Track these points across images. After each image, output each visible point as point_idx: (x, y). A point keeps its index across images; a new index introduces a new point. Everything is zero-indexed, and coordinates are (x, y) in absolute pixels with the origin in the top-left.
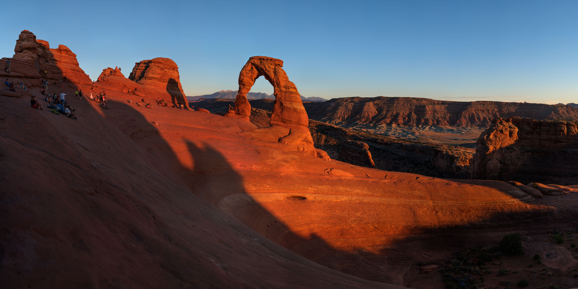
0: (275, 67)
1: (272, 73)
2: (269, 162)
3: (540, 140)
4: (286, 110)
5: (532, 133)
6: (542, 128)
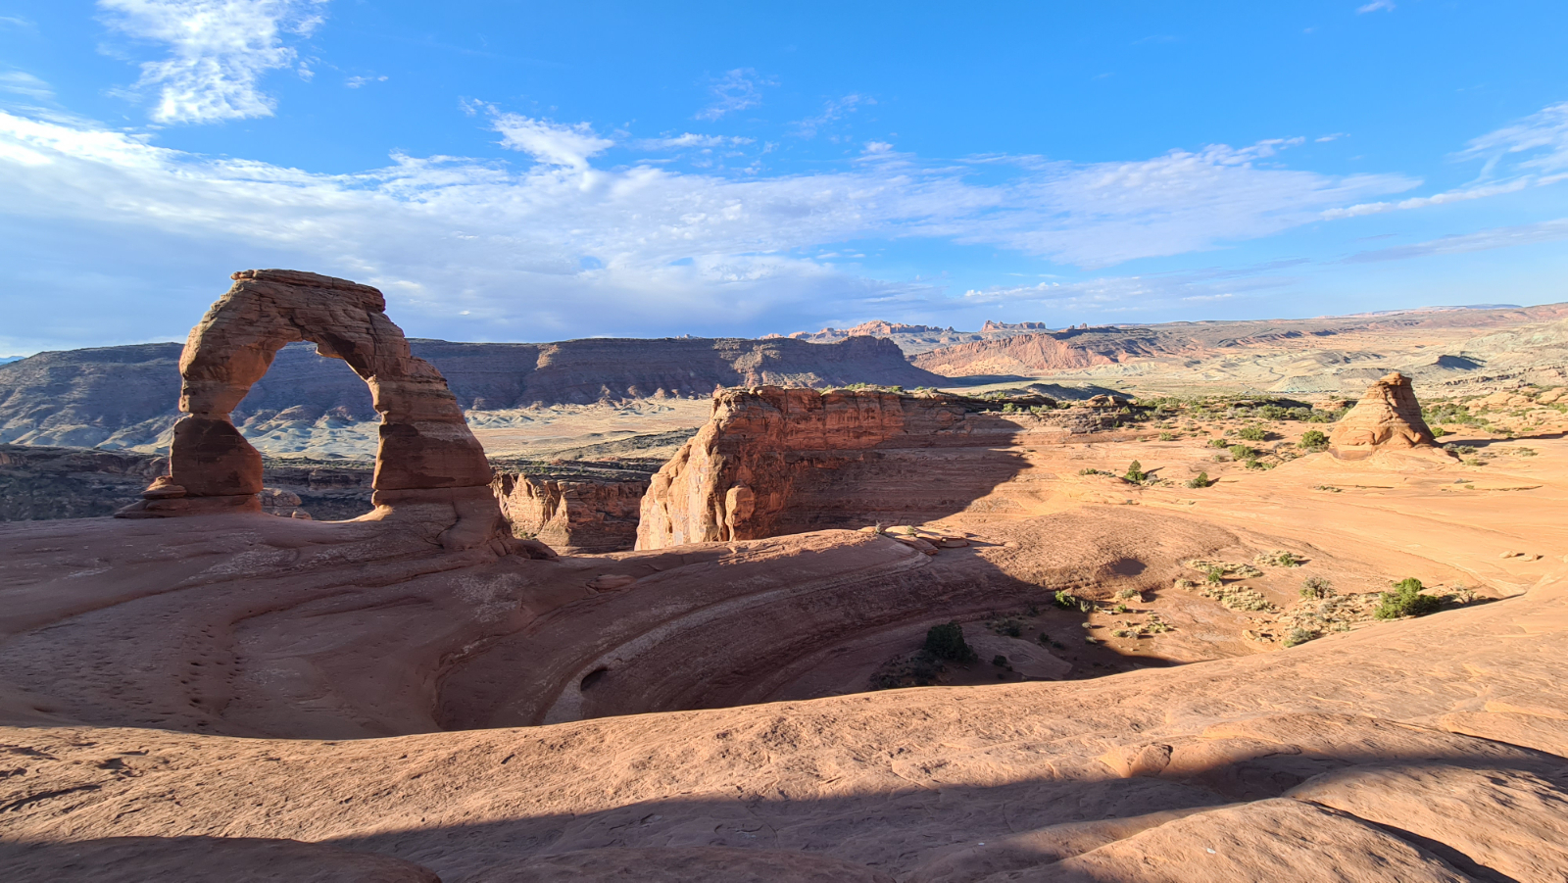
0: (369, 315)
1: (364, 335)
2: (480, 616)
3: (824, 434)
4: (432, 449)
5: (807, 419)
6: (828, 406)
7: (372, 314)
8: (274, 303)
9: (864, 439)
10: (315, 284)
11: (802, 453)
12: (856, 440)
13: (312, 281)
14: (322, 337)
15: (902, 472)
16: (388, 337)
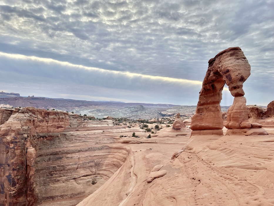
3: (47, 127)
5: (42, 121)
6: (50, 116)
9: (60, 129)
11: (41, 134)
12: (57, 129)
15: (74, 140)
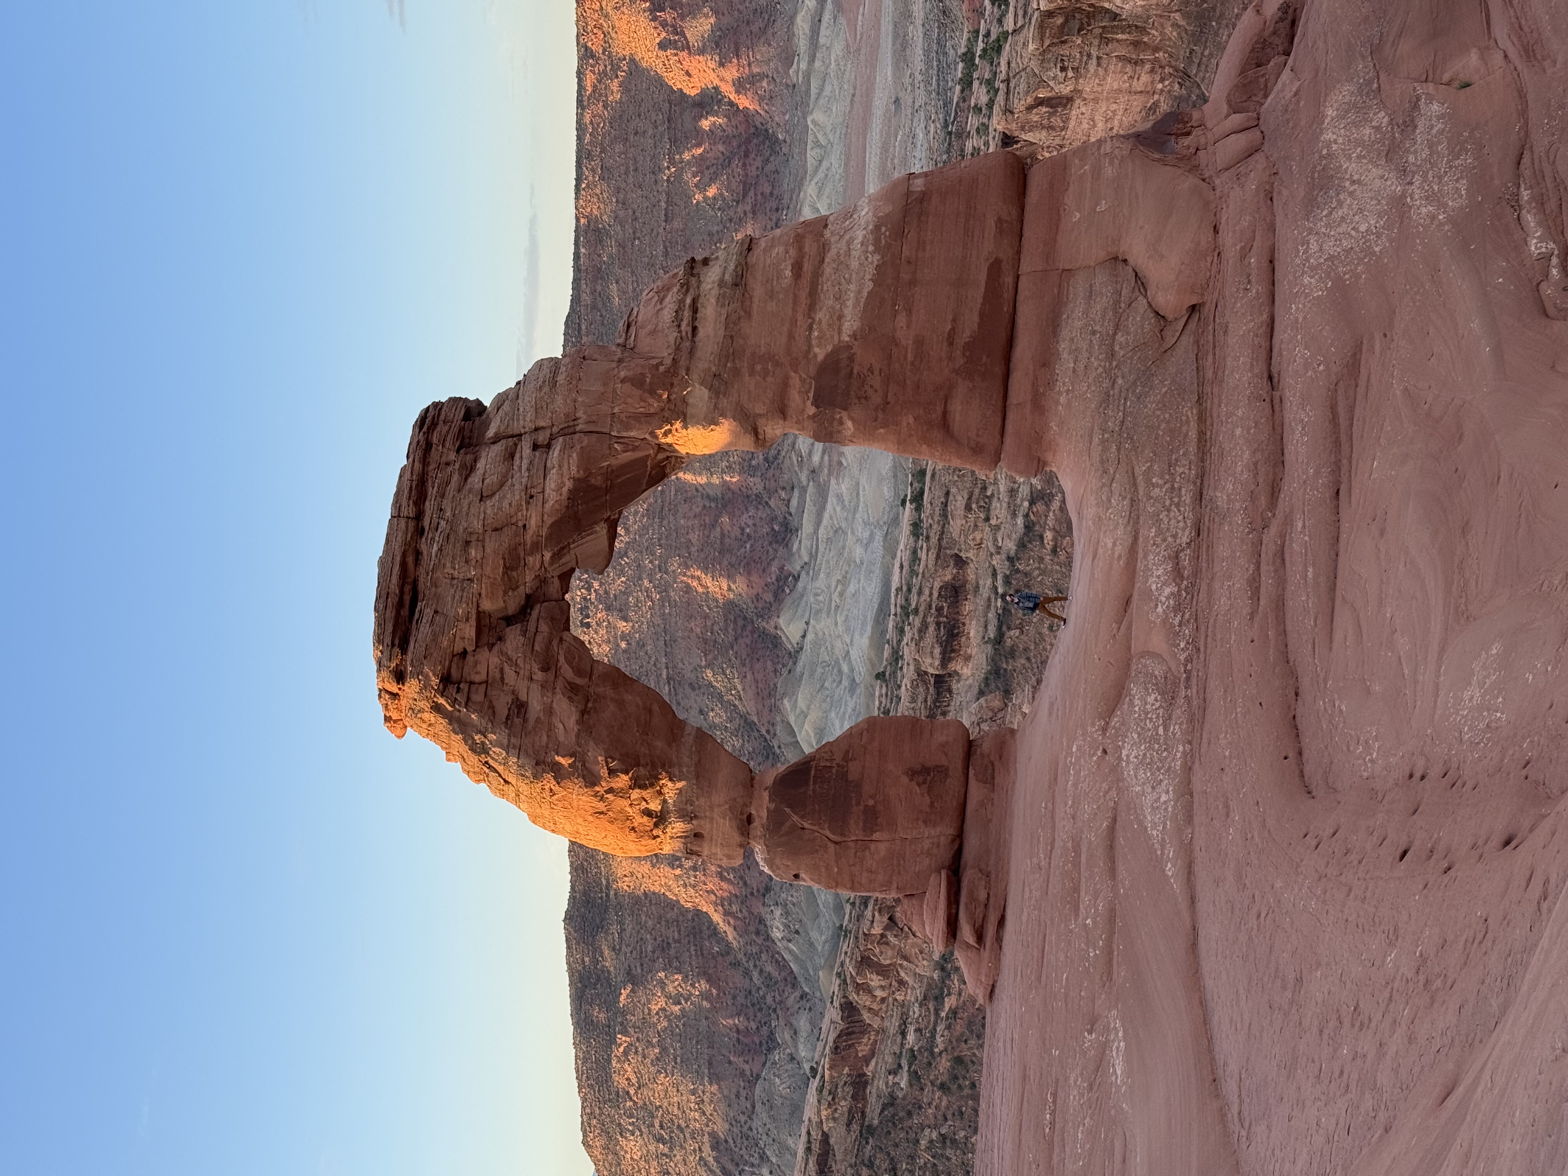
0: (496, 440)
4: (895, 314)
7: (491, 433)
8: (465, 653)
10: (410, 560)
13: (404, 565)
14: (557, 556)
16: (559, 400)
